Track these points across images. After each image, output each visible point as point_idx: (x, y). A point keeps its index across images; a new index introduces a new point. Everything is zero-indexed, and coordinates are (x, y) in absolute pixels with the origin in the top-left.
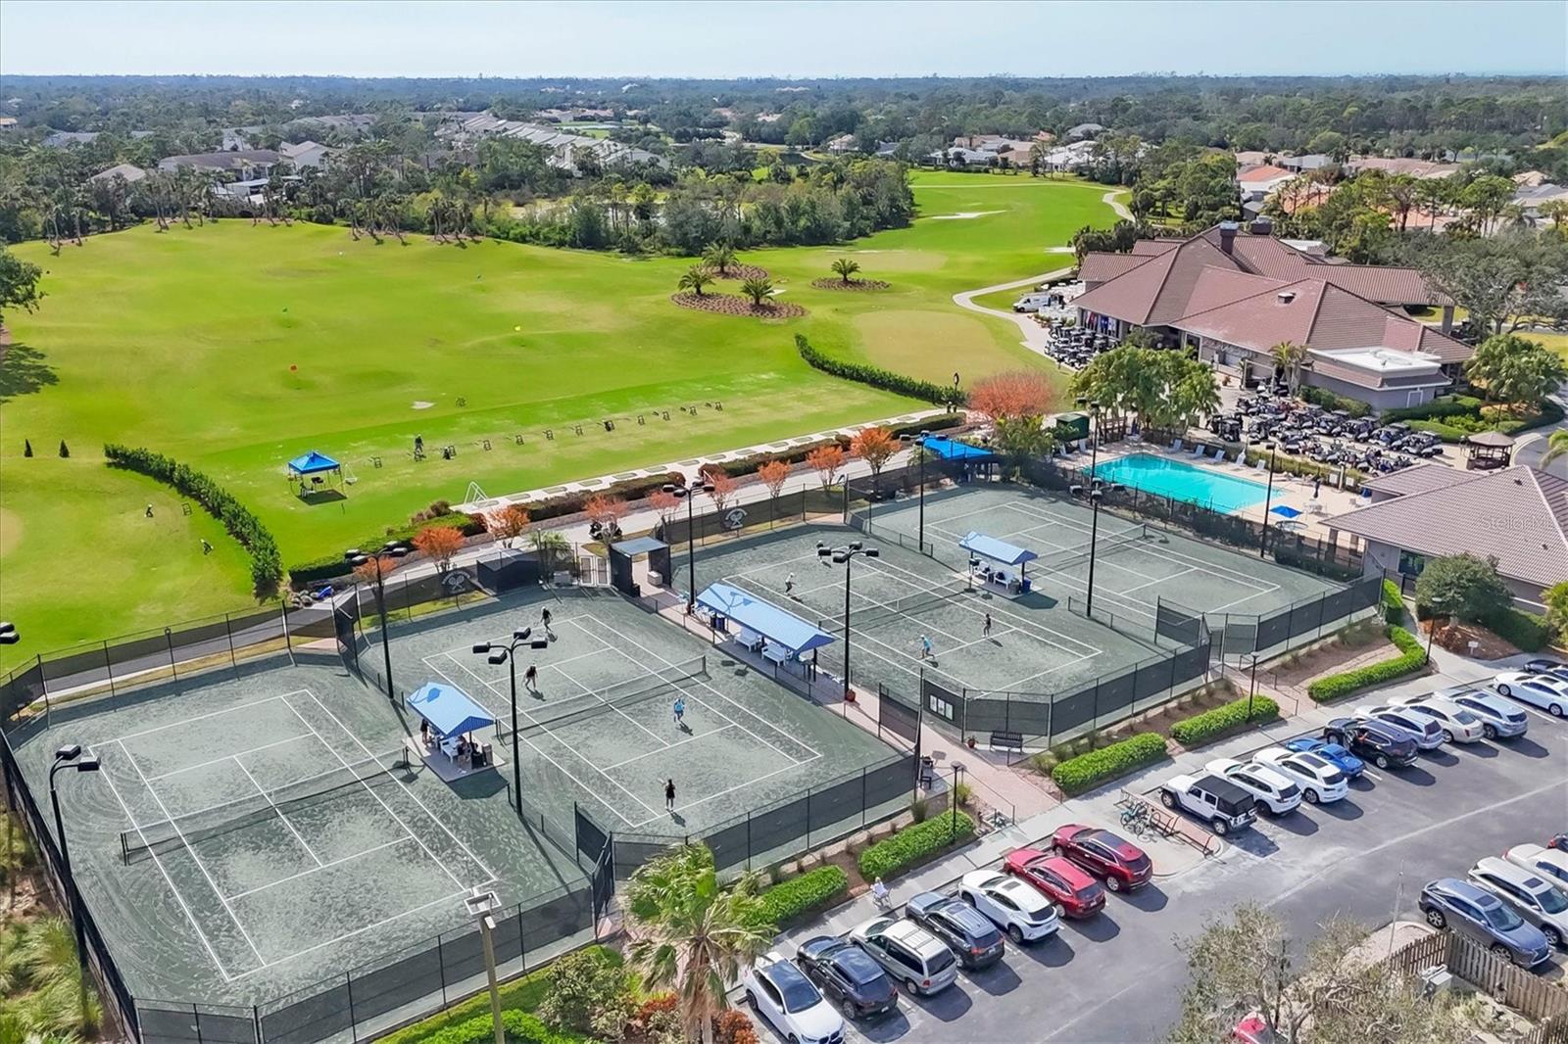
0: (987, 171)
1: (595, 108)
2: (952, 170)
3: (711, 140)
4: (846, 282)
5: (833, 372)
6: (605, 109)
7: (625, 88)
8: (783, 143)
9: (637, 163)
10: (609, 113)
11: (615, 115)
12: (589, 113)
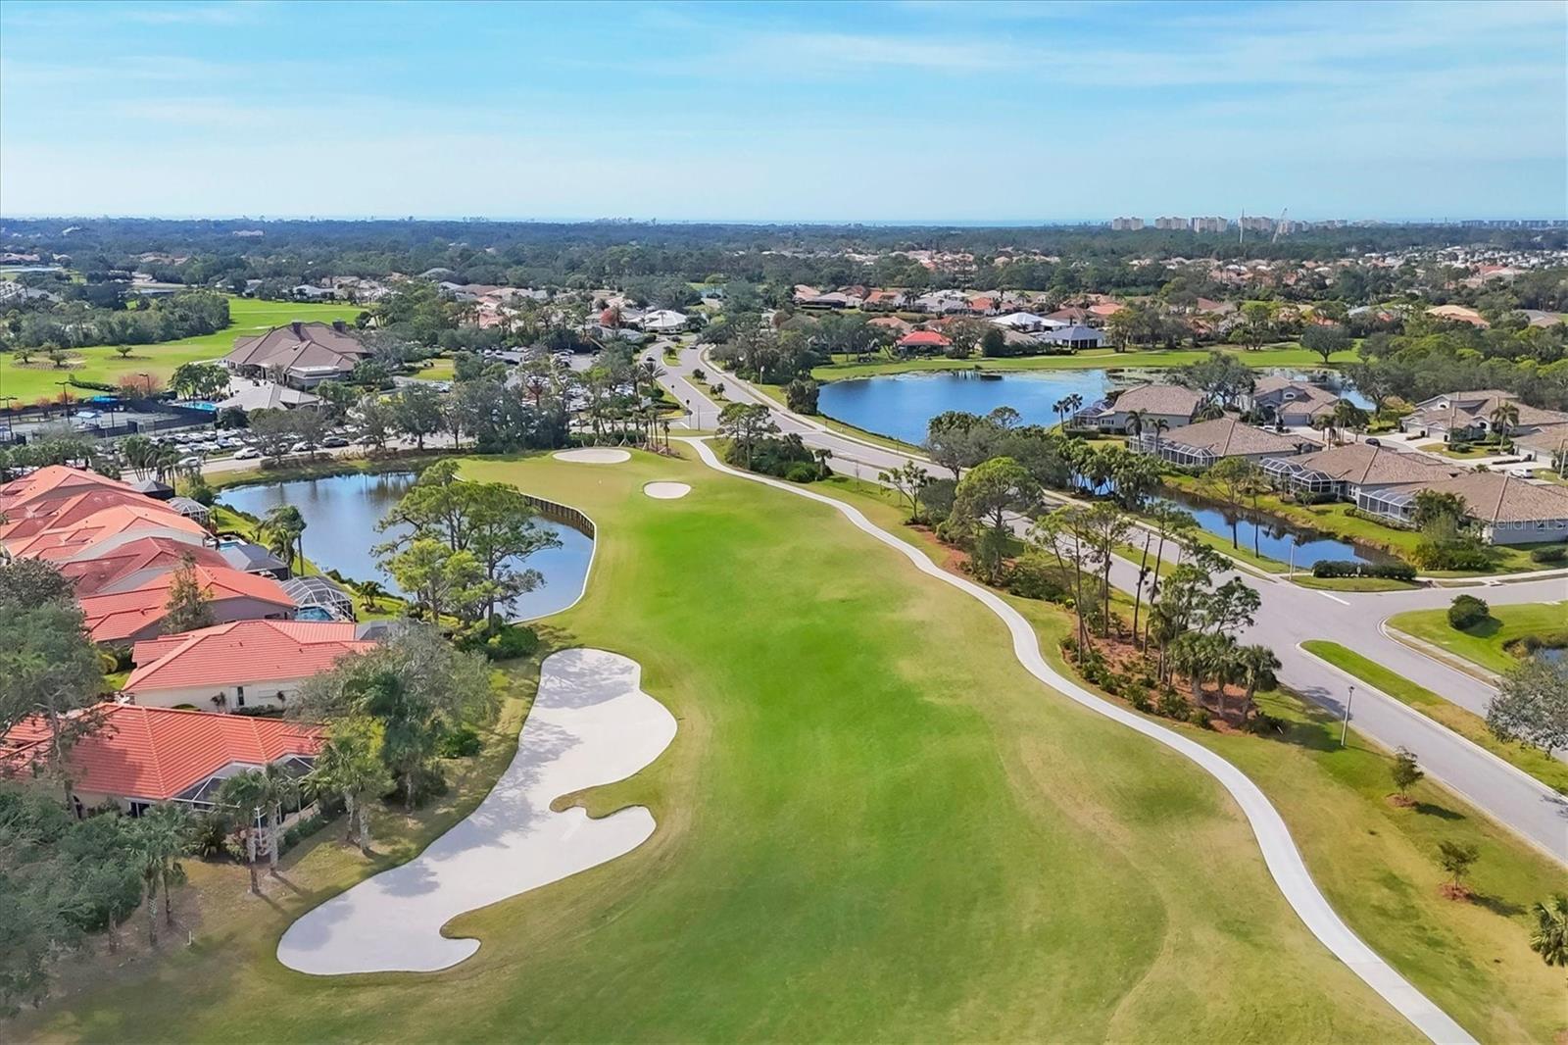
0: (321, 302)
1: (22, 253)
2: (297, 301)
3: (119, 281)
4: (124, 357)
5: (79, 387)
6: (32, 254)
7: (65, 232)
8: (182, 283)
9: (30, 298)
10: (35, 257)
11: (42, 259)
12: (15, 257)
